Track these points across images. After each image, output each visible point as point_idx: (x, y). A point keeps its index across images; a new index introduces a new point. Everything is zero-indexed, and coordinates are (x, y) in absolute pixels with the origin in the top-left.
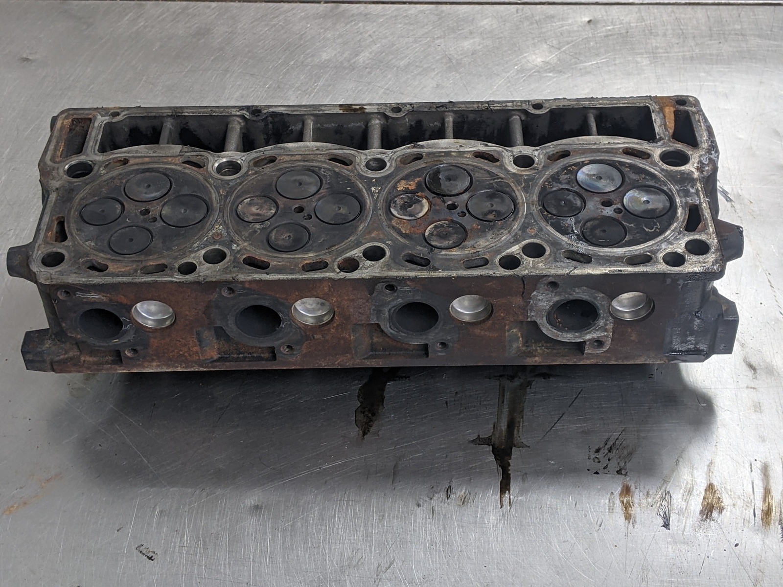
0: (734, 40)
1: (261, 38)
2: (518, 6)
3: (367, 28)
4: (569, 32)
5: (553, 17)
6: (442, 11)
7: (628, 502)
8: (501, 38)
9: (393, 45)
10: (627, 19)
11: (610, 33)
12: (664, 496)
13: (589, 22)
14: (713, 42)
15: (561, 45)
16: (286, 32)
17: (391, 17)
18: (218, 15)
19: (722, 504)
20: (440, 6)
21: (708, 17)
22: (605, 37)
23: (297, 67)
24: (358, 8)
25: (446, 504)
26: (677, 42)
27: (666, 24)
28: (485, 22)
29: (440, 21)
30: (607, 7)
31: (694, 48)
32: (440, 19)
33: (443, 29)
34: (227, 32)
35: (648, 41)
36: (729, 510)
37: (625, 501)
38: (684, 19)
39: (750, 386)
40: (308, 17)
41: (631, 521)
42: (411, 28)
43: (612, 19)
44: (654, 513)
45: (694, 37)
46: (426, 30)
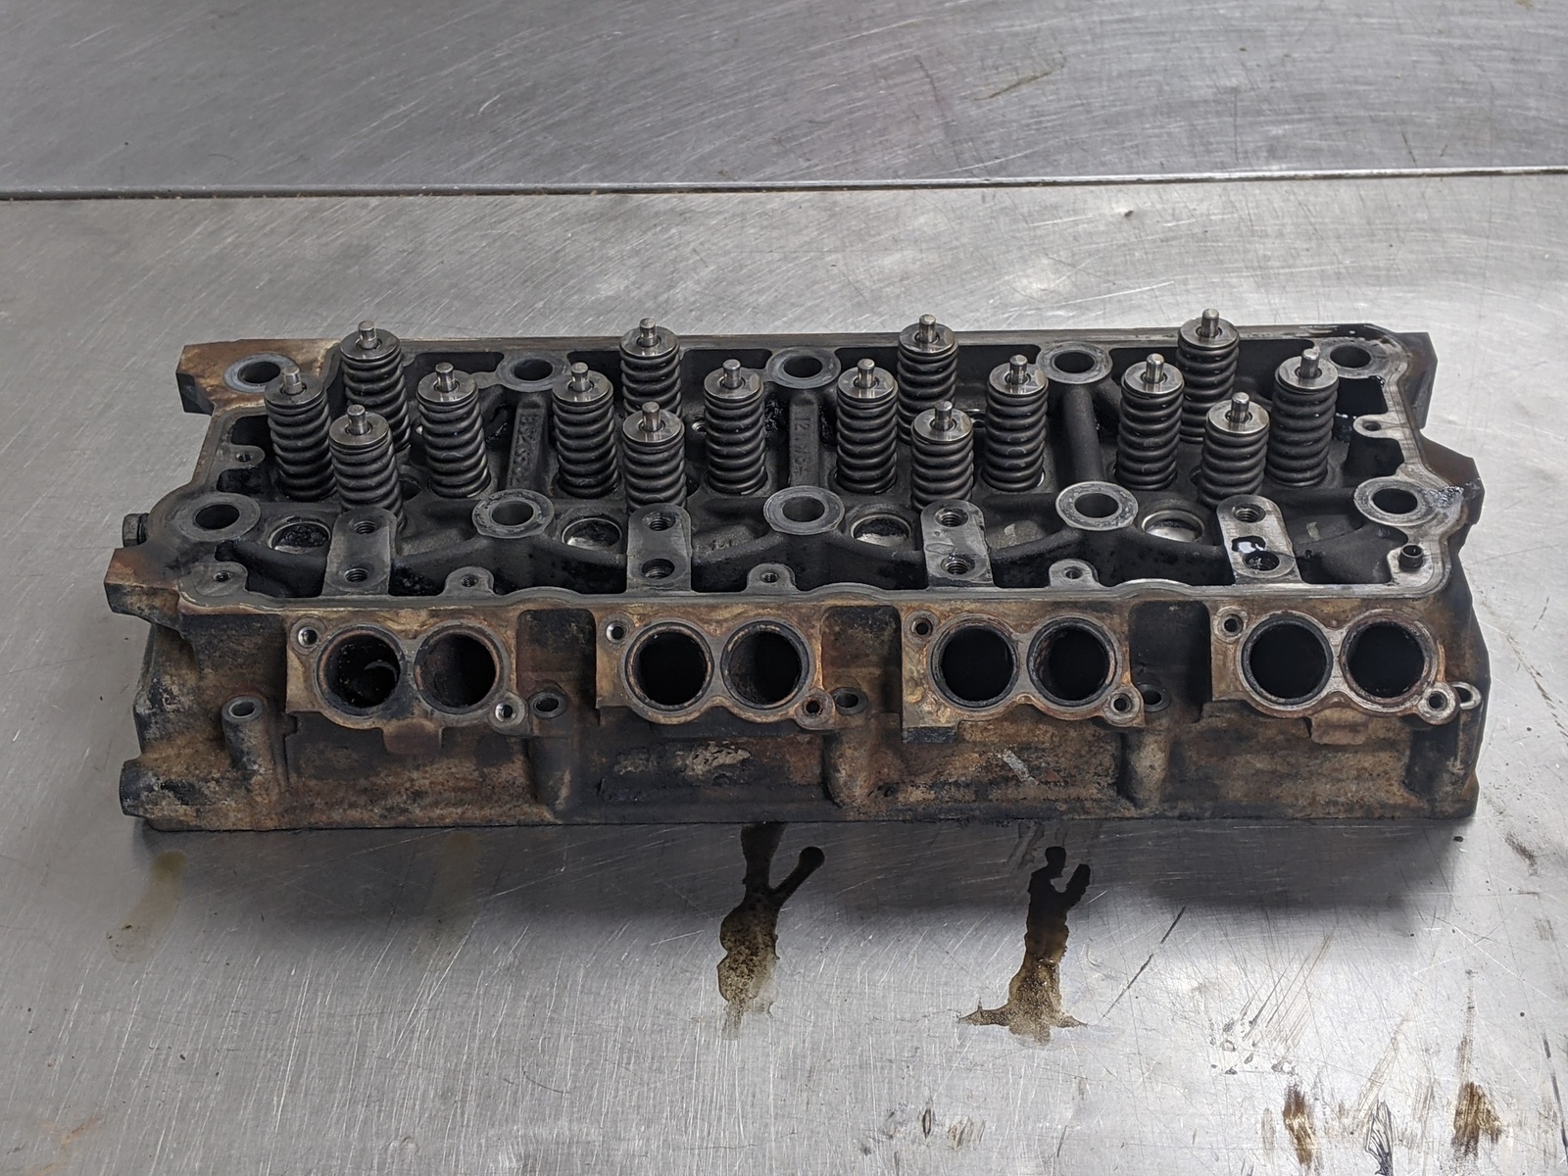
0: (1417, 241)
1: (476, 259)
2: (985, 190)
3: (687, 237)
4: (1090, 234)
5: (1055, 207)
6: (835, 203)
7: (1302, 1127)
8: (956, 248)
9: (742, 267)
10: (1203, 208)
11: (1172, 234)
12: (1375, 1112)
13: (1129, 214)
14: (1376, 245)
15: (1077, 258)
16: (524, 249)
17: (733, 216)
18: (383, 220)
19: (1496, 1123)
20: (829, 193)
21: (1362, 200)
22: (1162, 241)
23: (551, 313)
24: (665, 200)
25: (923, 1147)
26: (1305, 246)
27: (1280, 214)
28: (922, 220)
29: (833, 221)
30: (1160, 186)
31: (1340, 257)
32: (832, 216)
33: (840, 236)
34: (403, 251)
35: (1248, 246)
36: (1511, 1134)
37: (1296, 1127)
38: (1314, 205)
39: (1525, 889)
40: (568, 219)
41: (1313, 1166)
42: (775, 233)
43: (1174, 209)
44: (1358, 1149)
45: (1339, 237)
46: (807, 239)
